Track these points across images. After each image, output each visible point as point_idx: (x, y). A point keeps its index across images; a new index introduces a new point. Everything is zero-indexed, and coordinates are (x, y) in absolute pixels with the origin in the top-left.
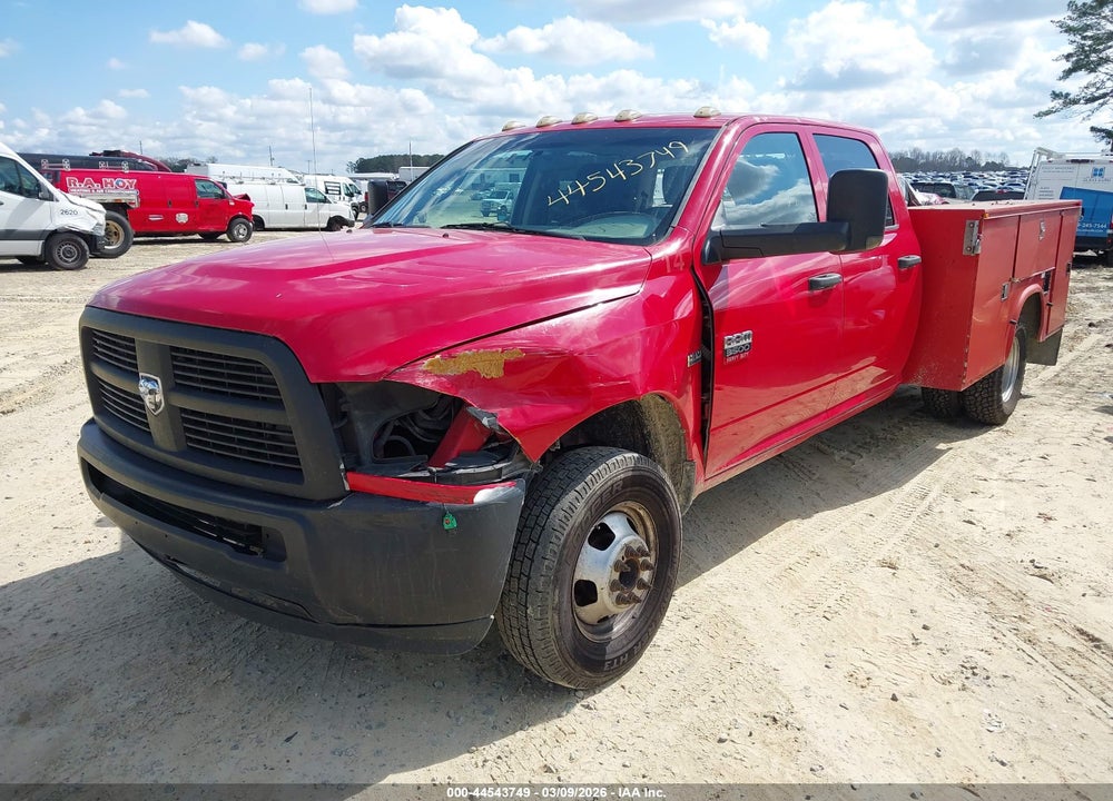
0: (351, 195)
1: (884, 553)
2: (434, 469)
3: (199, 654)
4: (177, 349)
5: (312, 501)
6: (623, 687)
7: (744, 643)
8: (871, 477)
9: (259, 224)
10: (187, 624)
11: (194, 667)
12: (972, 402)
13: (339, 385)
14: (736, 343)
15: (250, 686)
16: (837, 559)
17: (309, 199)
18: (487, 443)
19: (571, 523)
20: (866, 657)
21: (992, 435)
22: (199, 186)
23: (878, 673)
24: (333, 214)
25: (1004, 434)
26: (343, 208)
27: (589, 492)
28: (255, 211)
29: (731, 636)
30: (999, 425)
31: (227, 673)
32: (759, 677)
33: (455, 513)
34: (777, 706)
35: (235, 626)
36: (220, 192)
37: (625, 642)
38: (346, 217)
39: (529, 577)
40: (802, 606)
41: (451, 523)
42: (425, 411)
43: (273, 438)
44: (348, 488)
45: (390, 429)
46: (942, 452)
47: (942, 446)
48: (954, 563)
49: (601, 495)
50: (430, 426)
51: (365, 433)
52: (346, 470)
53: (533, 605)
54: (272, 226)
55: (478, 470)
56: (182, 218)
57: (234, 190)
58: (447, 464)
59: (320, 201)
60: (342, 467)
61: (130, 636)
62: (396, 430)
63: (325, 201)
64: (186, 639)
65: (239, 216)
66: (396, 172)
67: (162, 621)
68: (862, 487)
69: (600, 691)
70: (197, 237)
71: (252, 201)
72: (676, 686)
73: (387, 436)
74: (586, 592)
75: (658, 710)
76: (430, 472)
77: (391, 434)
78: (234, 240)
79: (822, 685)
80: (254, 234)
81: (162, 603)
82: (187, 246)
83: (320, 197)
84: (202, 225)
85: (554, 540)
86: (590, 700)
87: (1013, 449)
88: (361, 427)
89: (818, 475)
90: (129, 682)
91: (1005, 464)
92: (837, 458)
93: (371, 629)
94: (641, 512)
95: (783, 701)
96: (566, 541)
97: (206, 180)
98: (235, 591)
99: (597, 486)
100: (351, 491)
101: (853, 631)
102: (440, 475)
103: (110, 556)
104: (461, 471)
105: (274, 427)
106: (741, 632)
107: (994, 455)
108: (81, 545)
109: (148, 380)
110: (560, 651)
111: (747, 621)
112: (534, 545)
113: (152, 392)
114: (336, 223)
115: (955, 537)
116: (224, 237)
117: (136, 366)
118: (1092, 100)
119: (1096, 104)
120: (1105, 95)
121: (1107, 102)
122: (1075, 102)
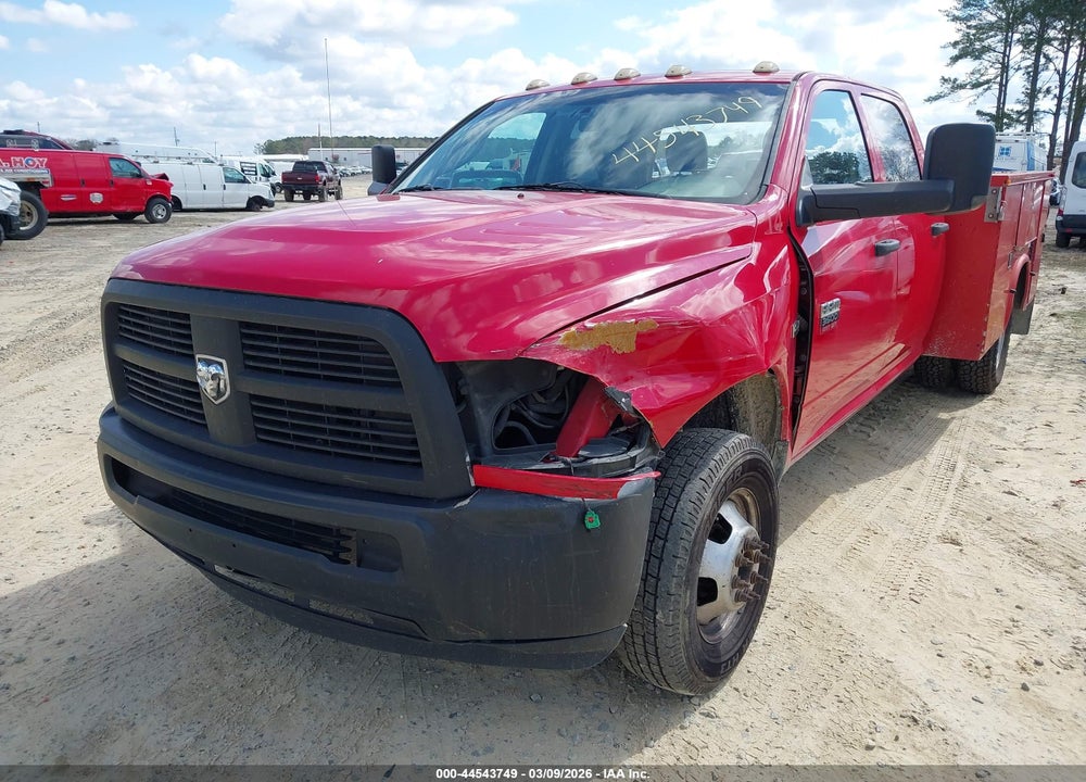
0: (267, 175)
1: (939, 527)
2: (569, 459)
3: (249, 673)
4: (248, 325)
5: (432, 499)
6: (737, 690)
7: (842, 632)
8: (892, 450)
9: (177, 205)
10: (225, 639)
11: (249, 691)
12: (967, 372)
13: (458, 364)
14: (829, 309)
15: (321, 711)
16: (895, 536)
17: (228, 180)
18: (612, 428)
19: (700, 516)
20: (975, 643)
21: (987, 403)
22: (113, 164)
23: (995, 660)
24: (252, 194)
25: (998, 403)
26: (262, 188)
27: (715, 480)
28: (173, 192)
29: (826, 626)
30: (989, 393)
31: (289, 696)
32: (876, 671)
33: (596, 510)
34: (909, 704)
35: (281, 638)
36: (136, 172)
37: (734, 641)
38: (266, 197)
39: (658, 579)
40: (882, 588)
41: (593, 522)
42: (540, 393)
43: (373, 426)
44: (473, 484)
45: (507, 414)
46: (947, 422)
47: (944, 416)
48: (1014, 537)
49: (725, 484)
50: (545, 410)
51: (485, 420)
52: (473, 463)
53: (663, 609)
54: (189, 206)
55: (614, 459)
56: (97, 198)
57: (151, 170)
58: (580, 453)
59: (240, 181)
60: (468, 459)
61: (162, 656)
62: (514, 416)
63: (244, 181)
64: (229, 657)
65: (157, 196)
66: (304, 153)
67: (194, 638)
68: (887, 460)
69: (714, 696)
70: (113, 218)
71: (170, 181)
72: (793, 686)
73: (505, 423)
74: (708, 590)
75: (786, 715)
76: (565, 462)
77: (509, 419)
78: (153, 221)
79: (944, 677)
80: (173, 215)
81: (189, 615)
82: (103, 227)
83: (237, 177)
84: (118, 204)
85: (685, 535)
86: (707, 706)
87: (1015, 417)
88: (481, 413)
89: (838, 448)
90: (178, 713)
91: (1015, 433)
92: (850, 431)
93: (497, 646)
94: (748, 499)
95: (913, 699)
96: (696, 536)
97: (120, 158)
98: (314, 605)
99: (722, 473)
100: (477, 488)
101: (949, 615)
102: (575, 465)
103: (112, 561)
104: (595, 461)
105: (372, 414)
106: (835, 621)
107: (1001, 424)
108: (74, 551)
109: (209, 363)
110: (687, 658)
111: (834, 607)
112: (661, 542)
113: (215, 377)
114: (256, 204)
115: (1005, 509)
116: (142, 217)
117: (190, 347)
118: (976, 85)
119: (980, 89)
120: (988, 82)
121: (989, 88)
122: (962, 87)
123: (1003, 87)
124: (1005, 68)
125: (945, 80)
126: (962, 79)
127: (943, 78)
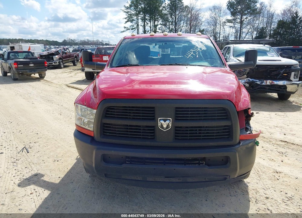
52: (240, 135)
100: (240, 140)
118: (132, 29)
119: (133, 30)
120: (135, 28)
121: (135, 30)
122: (129, 29)
123: (138, 30)
124: (138, 25)
125: (125, 27)
126: (129, 27)
127: (124, 27)
